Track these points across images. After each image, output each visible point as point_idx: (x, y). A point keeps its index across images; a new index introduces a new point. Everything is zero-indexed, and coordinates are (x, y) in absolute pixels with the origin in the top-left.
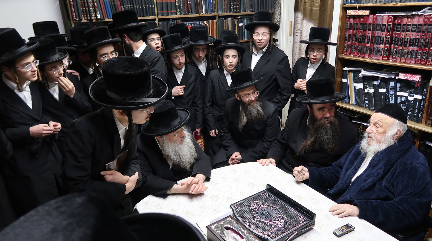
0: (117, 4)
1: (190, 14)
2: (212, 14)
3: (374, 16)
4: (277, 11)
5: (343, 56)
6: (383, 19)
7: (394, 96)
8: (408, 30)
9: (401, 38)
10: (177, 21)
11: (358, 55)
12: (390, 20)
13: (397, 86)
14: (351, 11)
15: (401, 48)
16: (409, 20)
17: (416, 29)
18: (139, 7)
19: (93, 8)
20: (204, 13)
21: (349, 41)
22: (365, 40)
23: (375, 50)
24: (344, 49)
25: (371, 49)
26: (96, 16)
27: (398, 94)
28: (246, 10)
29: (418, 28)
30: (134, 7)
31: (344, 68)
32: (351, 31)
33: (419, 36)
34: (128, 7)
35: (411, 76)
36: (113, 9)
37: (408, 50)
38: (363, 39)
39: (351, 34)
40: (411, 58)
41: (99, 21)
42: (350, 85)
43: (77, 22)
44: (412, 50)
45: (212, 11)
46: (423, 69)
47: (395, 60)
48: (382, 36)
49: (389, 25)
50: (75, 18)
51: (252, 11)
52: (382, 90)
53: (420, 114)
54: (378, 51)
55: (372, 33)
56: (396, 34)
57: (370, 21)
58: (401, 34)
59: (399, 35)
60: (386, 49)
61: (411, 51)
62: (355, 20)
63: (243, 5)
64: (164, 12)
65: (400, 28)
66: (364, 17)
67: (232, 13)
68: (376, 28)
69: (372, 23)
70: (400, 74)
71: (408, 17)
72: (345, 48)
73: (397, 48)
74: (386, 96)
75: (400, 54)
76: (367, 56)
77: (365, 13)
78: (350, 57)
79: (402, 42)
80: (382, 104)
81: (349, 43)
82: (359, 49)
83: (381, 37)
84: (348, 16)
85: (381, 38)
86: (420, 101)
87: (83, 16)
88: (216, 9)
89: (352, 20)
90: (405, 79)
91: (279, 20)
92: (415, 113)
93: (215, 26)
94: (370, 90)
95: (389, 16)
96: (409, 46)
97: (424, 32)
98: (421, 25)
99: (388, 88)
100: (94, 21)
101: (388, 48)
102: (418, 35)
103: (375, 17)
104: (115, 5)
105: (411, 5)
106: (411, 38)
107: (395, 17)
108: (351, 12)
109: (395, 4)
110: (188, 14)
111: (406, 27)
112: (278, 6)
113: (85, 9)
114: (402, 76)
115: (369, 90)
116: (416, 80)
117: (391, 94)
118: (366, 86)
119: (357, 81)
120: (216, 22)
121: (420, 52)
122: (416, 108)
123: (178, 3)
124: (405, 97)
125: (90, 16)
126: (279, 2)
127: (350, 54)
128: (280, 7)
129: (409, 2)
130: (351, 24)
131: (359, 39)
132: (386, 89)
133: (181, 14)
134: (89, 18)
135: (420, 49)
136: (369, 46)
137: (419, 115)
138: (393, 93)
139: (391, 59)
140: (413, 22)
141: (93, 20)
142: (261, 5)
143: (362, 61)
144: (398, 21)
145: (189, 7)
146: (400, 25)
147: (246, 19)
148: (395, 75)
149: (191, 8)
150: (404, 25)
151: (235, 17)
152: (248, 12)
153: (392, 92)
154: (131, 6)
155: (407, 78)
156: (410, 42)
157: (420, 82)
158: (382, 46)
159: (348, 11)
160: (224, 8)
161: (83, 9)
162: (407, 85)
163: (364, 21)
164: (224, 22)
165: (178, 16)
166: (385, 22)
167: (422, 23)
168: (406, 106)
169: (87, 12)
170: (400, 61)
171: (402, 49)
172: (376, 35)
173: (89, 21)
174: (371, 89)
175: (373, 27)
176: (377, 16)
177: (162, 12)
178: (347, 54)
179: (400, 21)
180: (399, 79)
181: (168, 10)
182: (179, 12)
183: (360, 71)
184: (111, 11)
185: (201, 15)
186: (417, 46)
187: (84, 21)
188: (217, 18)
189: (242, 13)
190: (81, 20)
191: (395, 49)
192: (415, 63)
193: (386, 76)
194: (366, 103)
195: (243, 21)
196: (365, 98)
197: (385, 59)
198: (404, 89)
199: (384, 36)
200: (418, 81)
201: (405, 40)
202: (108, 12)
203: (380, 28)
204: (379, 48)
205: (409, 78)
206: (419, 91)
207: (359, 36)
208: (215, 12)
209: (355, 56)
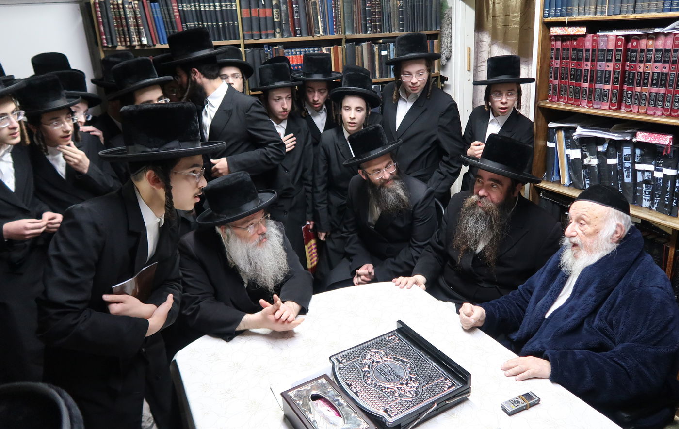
0: (175, 21)
1: (298, 36)
2: (336, 36)
3: (593, 36)
4: (445, 31)
5: (547, 103)
6: (608, 41)
7: (630, 170)
8: (649, 58)
9: (638, 72)
10: (276, 48)
11: (571, 102)
12: (620, 43)
13: (635, 153)
14: (558, 28)
15: (638, 89)
16: (650, 42)
17: (661, 57)
18: (212, 25)
19: (135, 26)
20: (321, 35)
21: (556, 78)
22: (580, 76)
24: (548, 92)
25: (591, 91)
26: (140, 40)
27: (638, 167)
28: (393, 30)
29: (664, 55)
30: (204, 25)
31: (549, 124)
32: (558, 61)
33: (667, 68)
34: (193, 25)
35: (657, 137)
36: (169, 29)
37: (651, 93)
38: (577, 76)
39: (558, 66)
40: (655, 106)
41: (146, 48)
42: (560, 153)
43: (110, 49)
44: (656, 93)
45: (334, 32)
46: (675, 124)
47: (629, 109)
48: (608, 69)
50: (106, 44)
51: (403, 31)
52: (612, 161)
53: (674, 201)
54: (603, 96)
55: (591, 64)
56: (629, 66)
57: (588, 44)
58: (638, 67)
59: (635, 69)
60: (615, 90)
61: (655, 94)
62: (564, 44)
63: (387, 21)
64: (254, 32)
65: (637, 55)
66: (578, 39)
67: (369, 35)
68: (598, 57)
69: (590, 47)
70: (638, 133)
71: (648, 37)
72: (550, 90)
73: (632, 90)
74: (618, 171)
75: (636, 99)
76: (584, 103)
77: (579, 31)
78: (558, 104)
79: (640, 80)
81: (556, 82)
82: (571, 92)
83: (606, 71)
84: (553, 38)
85: (606, 73)
86: (674, 179)
87: (118, 40)
88: (341, 27)
89: (559, 44)
90: (646, 141)
91: (449, 45)
92: (666, 199)
93: (340, 56)
94: (592, 160)
95: (617, 36)
96: (651, 87)
97: (674, 62)
98: (669, 51)
99: (620, 156)
100: (137, 48)
101: (617, 91)
102: (665, 68)
103: (595, 38)
104: (171, 22)
105: (651, 17)
106: (653, 73)
107: (628, 38)
108: (556, 31)
109: (626, 15)
110: (295, 36)
111: (646, 54)
112: (448, 22)
113: (123, 30)
114: (641, 137)
115: (590, 161)
116: (664, 143)
117: (625, 168)
118: (586, 154)
119: (571, 145)
120: (342, 50)
121: (670, 95)
122: (668, 192)
123: (277, 19)
124: (648, 173)
125: (131, 41)
126: (448, 15)
127: (558, 100)
128: (450, 25)
129: (648, 12)
130: (557, 50)
131: (572, 75)
132: (617, 159)
133: (282, 36)
134: (128, 44)
135: (670, 92)
136: (588, 86)
137: (674, 203)
138: (630, 165)
139: (623, 107)
140: (656, 45)
141: (135, 46)
142: (418, 22)
143: (577, 111)
144: (632, 44)
145: (297, 24)
146: (636, 51)
147: (392, 45)
148: (631, 134)
149: (300, 26)
150: (642, 51)
151: (374, 41)
152: (396, 33)
153: (627, 164)
154: (199, 24)
155: (649, 139)
156: (653, 79)
157: (672, 147)
158: (608, 87)
159: (552, 29)
160: (355, 26)
161: (118, 30)
162: (652, 152)
163: (578, 45)
164: (356, 49)
165: (278, 39)
166: (611, 46)
167: (671, 48)
168: (651, 188)
169: (125, 34)
170: (638, 112)
171: (639, 91)
172: (599, 68)
174: (593, 158)
175: (592, 54)
176: (599, 36)
177: (250, 33)
178: (553, 100)
179: (635, 44)
180: (638, 142)
181: (260, 30)
182: (279, 33)
183: (574, 129)
184: (166, 32)
185: (316, 38)
186: (665, 85)
188: (344, 41)
189: (387, 34)
190: (116, 47)
191: (630, 92)
192: (663, 114)
193: (616, 137)
194: (586, 182)
195: (388, 47)
196: (584, 175)
197: (614, 108)
198: (647, 158)
199: (611, 69)
200: (668, 145)
201: (644, 76)
202: (160, 34)
203: (604, 56)
204: (604, 89)
205: (654, 140)
206: (671, 162)
207: (571, 70)
208: (340, 33)
209: (567, 103)
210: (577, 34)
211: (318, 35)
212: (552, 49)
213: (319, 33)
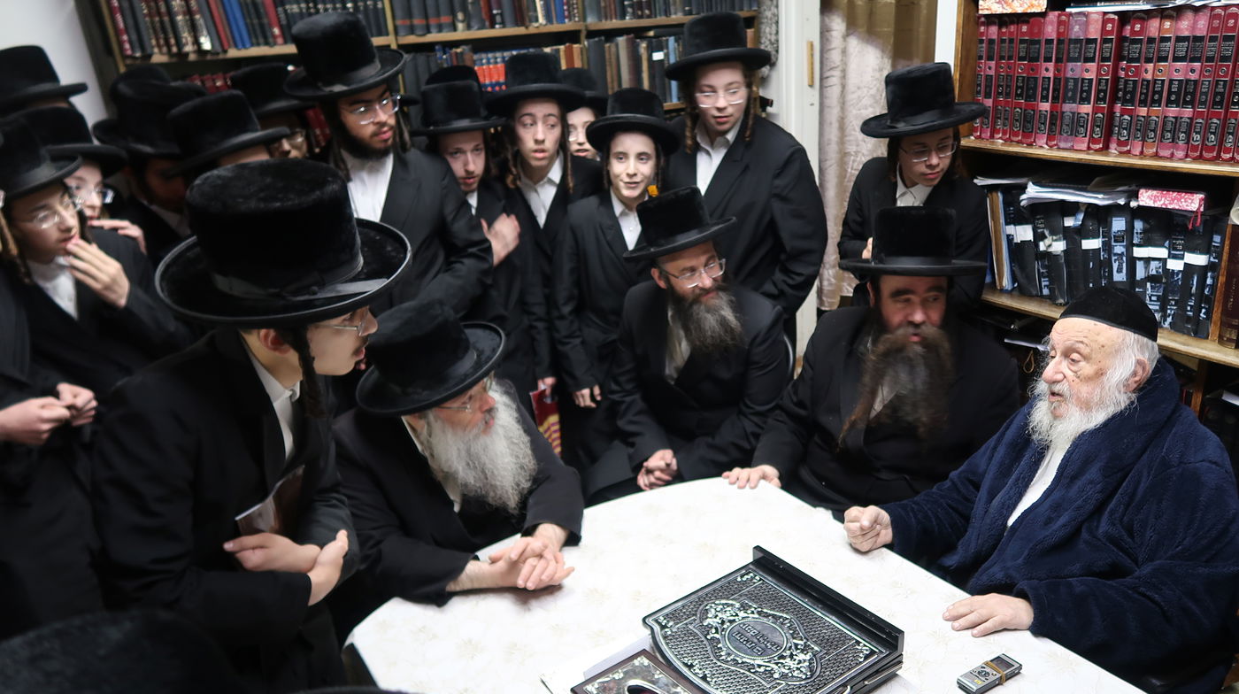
1: (497, 26)
2: (568, 25)
3: (1059, 15)
4: (766, 12)
5: (972, 142)
6: (1087, 24)
7: (1124, 259)
8: (1163, 54)
9: (1143, 80)
10: (459, 50)
11: (1016, 139)
12: (1109, 27)
13: (1133, 228)
14: (993, 1)
15: (1143, 111)
16: (1167, 24)
17: (1187, 52)
19: (184, 14)
20: (541, 23)
21: (987, 95)
22: (1035, 89)
23: (1067, 120)
25: (1055, 118)
26: (197, 42)
27: (1139, 252)
28: (672, 11)
29: (1193, 48)
32: (993, 64)
33: (1198, 72)
35: (1175, 198)
36: (251, 19)
37: (1165, 117)
38: (1029, 89)
39: (992, 73)
41: (209, 57)
44: (1176, 118)
45: (566, 17)
46: (1211, 173)
47: (1126, 149)
48: (1087, 76)
49: (1105, 41)
50: (129, 52)
51: (690, 13)
52: (1090, 244)
53: (1203, 311)
54: (1077, 125)
55: (1056, 67)
56: (1126, 70)
57: (1050, 31)
58: (1143, 70)
59: (1137, 73)
60: (1101, 115)
61: (1174, 120)
62: (1004, 30)
64: (416, 22)
65: (1141, 49)
66: (1031, 20)
67: (629, 21)
68: (1069, 53)
69: (1054, 36)
70: (1142, 191)
71: (1164, 14)
74: (1102, 262)
75: (1140, 130)
76: (1042, 141)
77: (1032, 6)
78: (993, 143)
79: (1146, 95)
80: (1091, 285)
82: (1017, 120)
83: (1083, 79)
84: (983, 19)
85: (1082, 83)
86: (1202, 270)
87: (154, 42)
88: (577, 8)
89: (993, 30)
90: (1156, 205)
91: (774, 38)
92: (1189, 308)
94: (1054, 243)
95: (1105, 13)
96: (1167, 106)
97: (1210, 59)
98: (1201, 39)
99: (1107, 234)
100: (192, 57)
101: (1103, 115)
102: (1193, 71)
103: (1064, 18)
104: (256, 5)
106: (1171, 81)
107: (1124, 18)
110: (493, 27)
111: (1159, 47)
113: (162, 22)
114: (1147, 198)
115: (1050, 246)
116: (1189, 208)
117: (1115, 255)
118: (1043, 233)
119: (1015, 217)
120: (581, 51)
121: (1201, 121)
122: (1192, 295)
124: (1157, 262)
125: (179, 44)
127: (992, 136)
130: (991, 42)
131: (1018, 87)
132: (1101, 240)
133: (469, 27)
134: (175, 49)
135: (1200, 114)
136: (1048, 109)
137: (1202, 315)
138: (1123, 250)
139: (1113, 146)
140: (1177, 29)
141: (187, 54)
143: (1029, 156)
144: (1133, 28)
145: (494, 5)
146: (1140, 41)
147: (672, 40)
148: (1126, 194)
149: (500, 7)
150: (1151, 40)
151: (638, 33)
152: (677, 17)
153: (1119, 249)
154: (308, 8)
155: (1162, 202)
156: (1170, 93)
157: (1203, 214)
158: (1086, 109)
159: (980, 2)
160: (603, 5)
161: (152, 22)
162: (1164, 226)
163: (1030, 31)
164: (607, 49)
165: (461, 33)
166: (1094, 33)
167: (1205, 34)
168: (1161, 289)
169: (167, 30)
170: (1142, 153)
171: (1145, 114)
172: (1070, 74)
173: (174, 60)
174: (1056, 240)
175: (1058, 49)
176: (1071, 14)
177: (408, 22)
178: (983, 135)
179: (1138, 27)
180: (1139, 206)
181: (426, 17)
182: (463, 22)
183: (1023, 188)
184: (246, 24)
185: (533, 29)
186: (1192, 103)
187: (158, 58)
188: (583, 35)
189: (661, 20)
190: (150, 56)
191: (1126, 117)
192: (1187, 156)
193: (1100, 200)
194: (1043, 284)
195: (664, 44)
196: (1039, 270)
197: (1098, 147)
198: (1156, 236)
199: (1092, 75)
200: (1196, 212)
201: (1154, 87)
202: (234, 28)
203: (1080, 53)
204: (1079, 113)
205: (1170, 204)
206: (1200, 241)
207: (1017, 79)
208: (577, 19)
209: (1008, 141)
210: (1029, 11)
211: (536, 25)
212: (981, 41)
213: (537, 20)
